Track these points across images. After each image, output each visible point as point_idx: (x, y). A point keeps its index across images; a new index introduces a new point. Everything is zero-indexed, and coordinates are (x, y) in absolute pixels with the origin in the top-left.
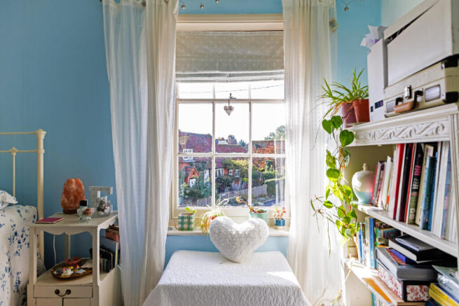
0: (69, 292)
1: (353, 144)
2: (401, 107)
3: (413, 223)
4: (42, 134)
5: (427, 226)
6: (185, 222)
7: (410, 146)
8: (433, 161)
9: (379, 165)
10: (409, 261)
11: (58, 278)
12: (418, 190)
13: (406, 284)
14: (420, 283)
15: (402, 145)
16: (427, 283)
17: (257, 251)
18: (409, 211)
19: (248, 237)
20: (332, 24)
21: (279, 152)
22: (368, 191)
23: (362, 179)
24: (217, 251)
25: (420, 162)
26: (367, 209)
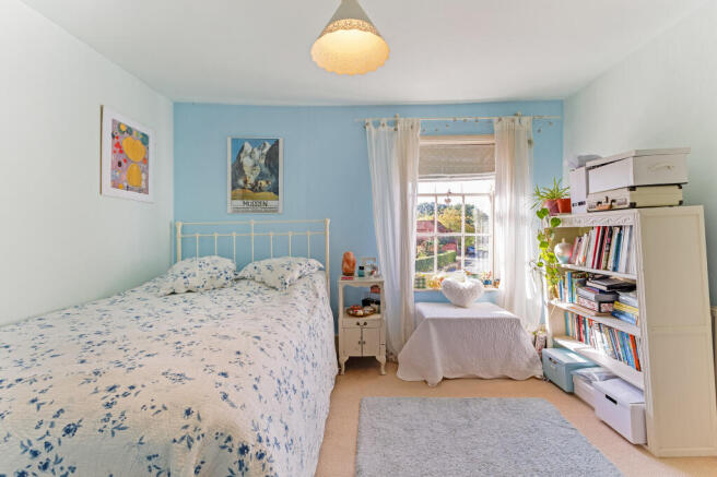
0: (365, 324)
1: (560, 226)
2: (600, 207)
3: (606, 269)
4: (329, 221)
5: (615, 269)
6: (421, 282)
7: (605, 228)
8: (620, 235)
9: (577, 239)
10: (601, 291)
11: (355, 315)
12: (609, 251)
13: (600, 303)
14: (608, 302)
15: (599, 228)
16: (613, 302)
17: (477, 301)
18: (603, 262)
19: (472, 291)
20: (530, 142)
21: (479, 232)
22: (567, 255)
23: (563, 248)
24: (449, 302)
25: (611, 236)
26: (569, 266)
